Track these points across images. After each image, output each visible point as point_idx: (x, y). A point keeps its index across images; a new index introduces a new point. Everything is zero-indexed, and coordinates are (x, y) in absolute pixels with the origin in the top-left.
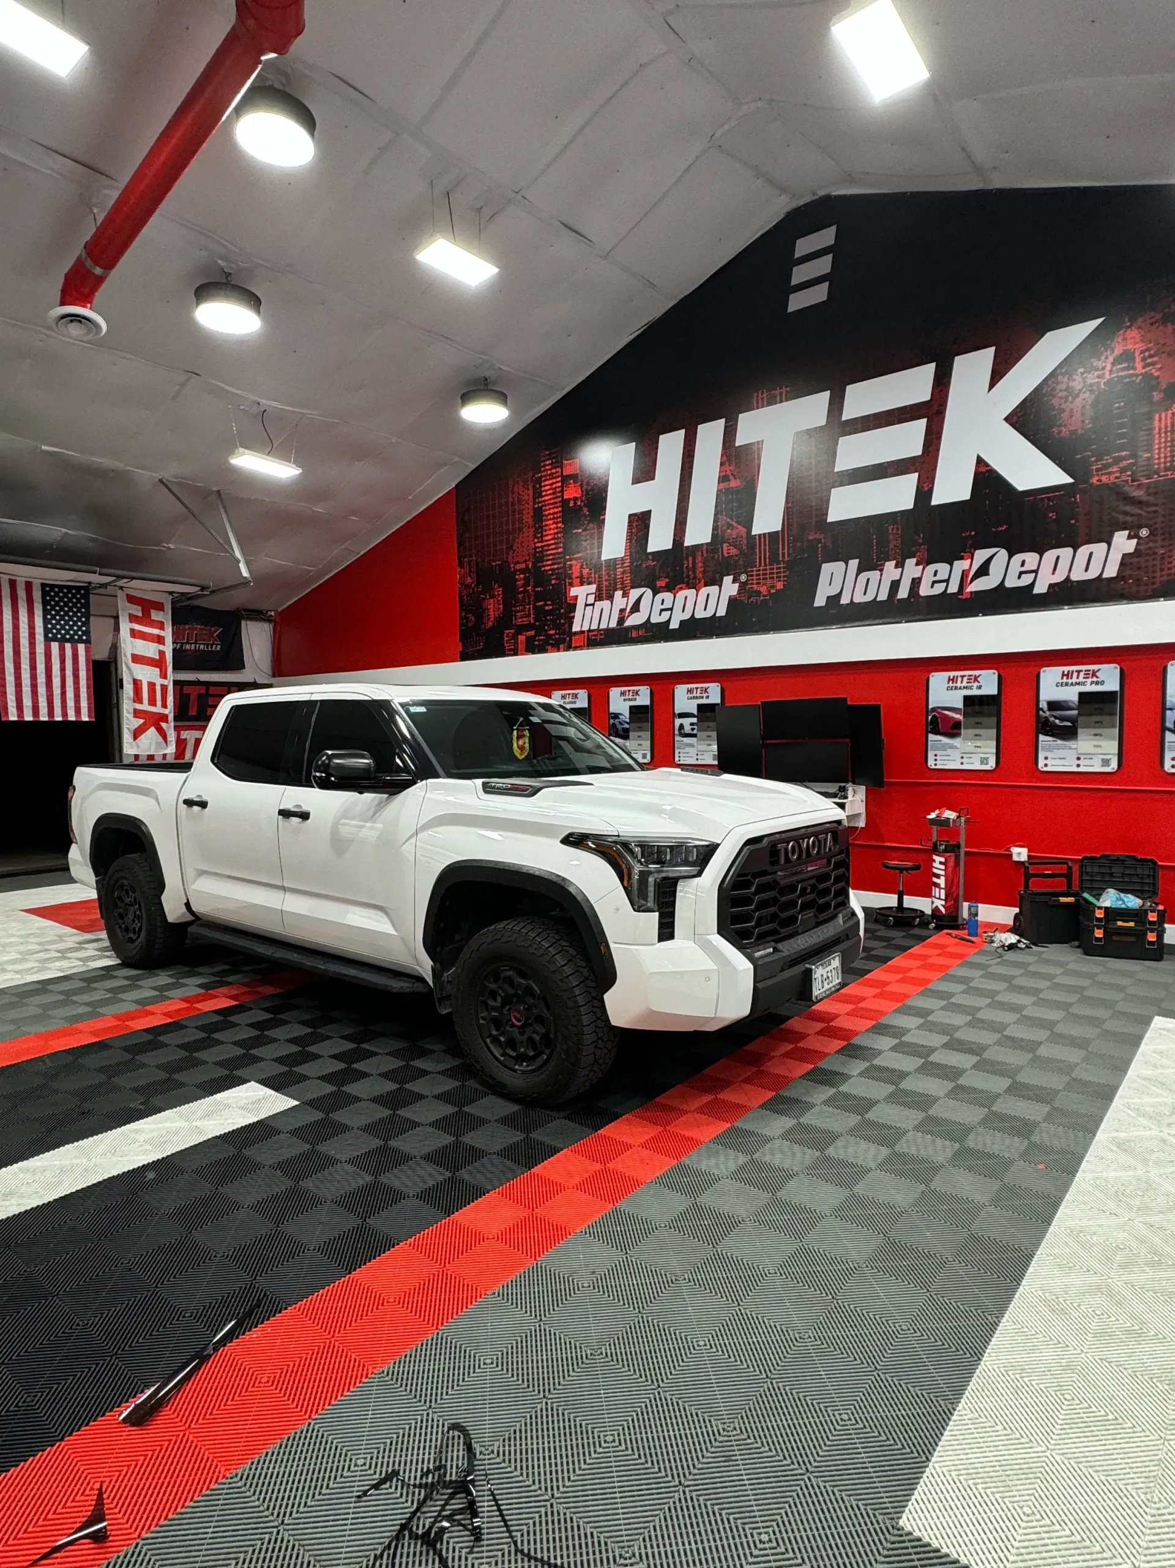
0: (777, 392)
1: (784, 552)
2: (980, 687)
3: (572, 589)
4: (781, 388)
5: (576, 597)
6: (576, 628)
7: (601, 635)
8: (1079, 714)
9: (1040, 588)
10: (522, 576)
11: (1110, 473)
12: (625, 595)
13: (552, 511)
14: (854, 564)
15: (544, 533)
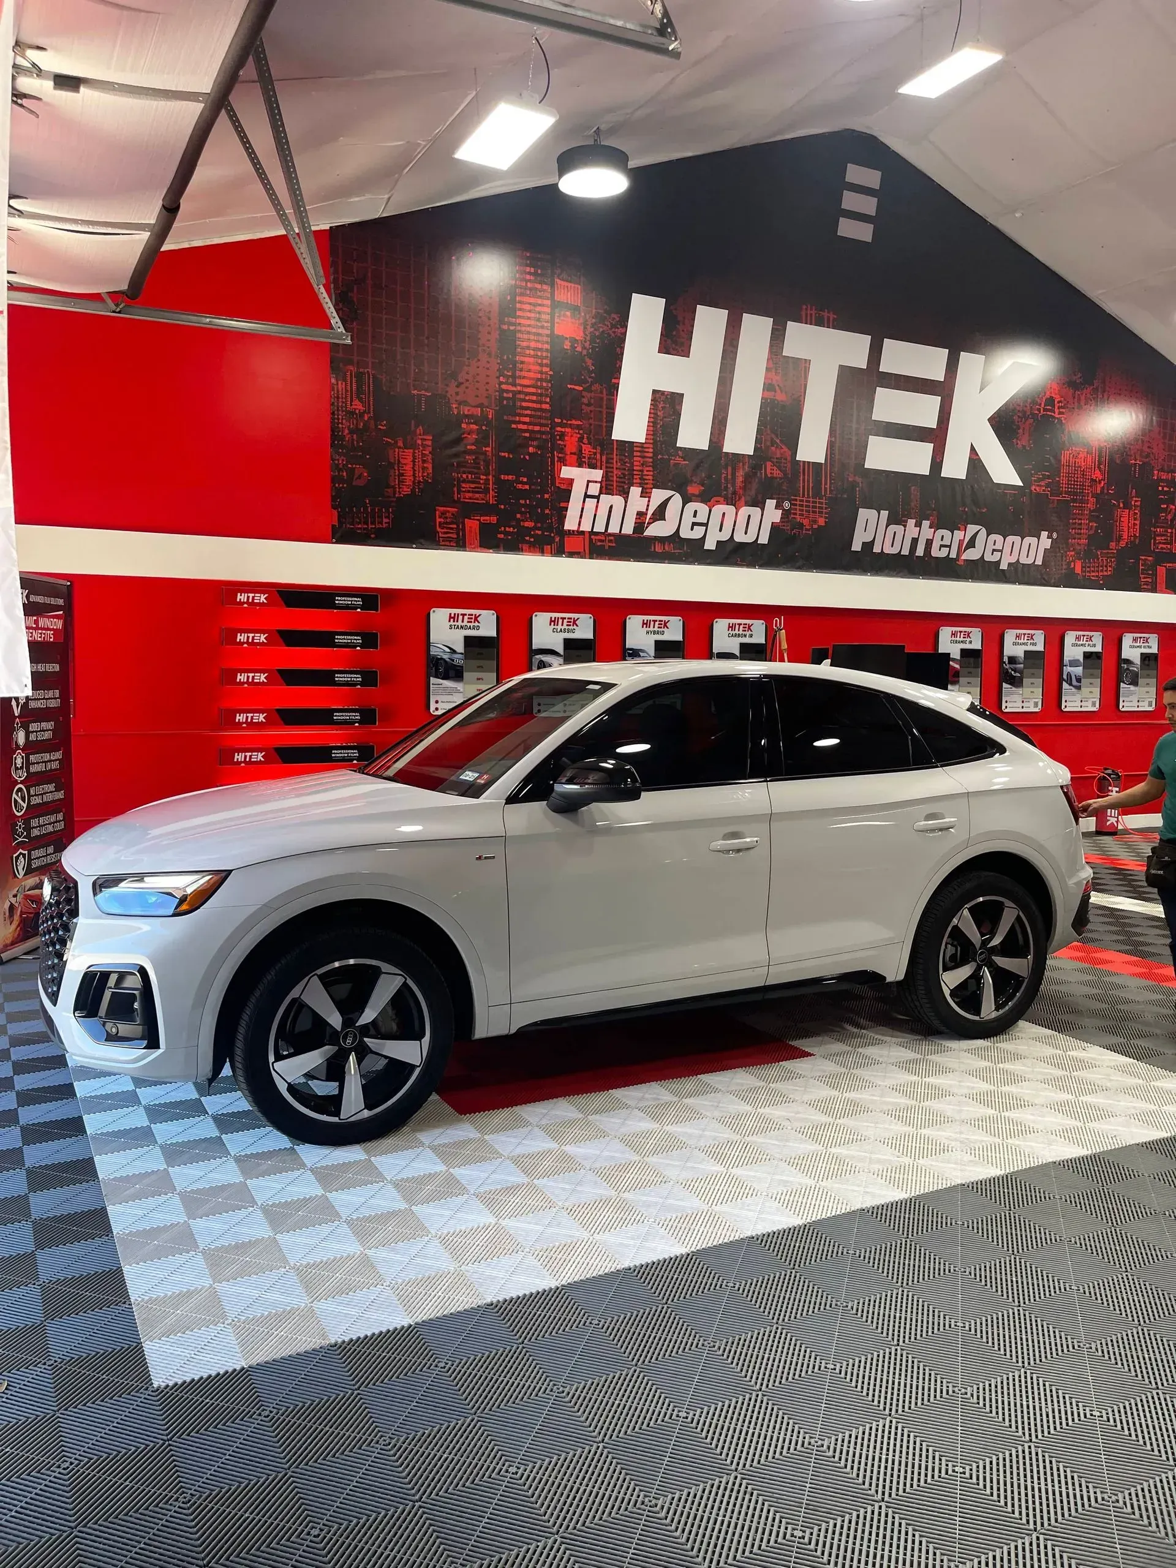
0: (825, 314)
1: (826, 486)
2: (971, 642)
3: (563, 467)
4: (828, 312)
5: (571, 482)
6: (570, 524)
7: (610, 541)
8: (1024, 668)
9: (1004, 566)
10: (474, 427)
11: (1040, 486)
12: (646, 494)
13: (533, 345)
14: (885, 514)
15: (518, 373)
